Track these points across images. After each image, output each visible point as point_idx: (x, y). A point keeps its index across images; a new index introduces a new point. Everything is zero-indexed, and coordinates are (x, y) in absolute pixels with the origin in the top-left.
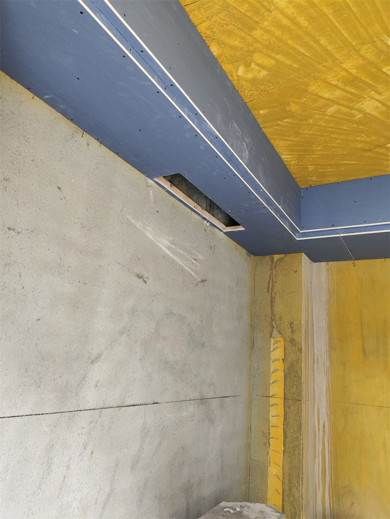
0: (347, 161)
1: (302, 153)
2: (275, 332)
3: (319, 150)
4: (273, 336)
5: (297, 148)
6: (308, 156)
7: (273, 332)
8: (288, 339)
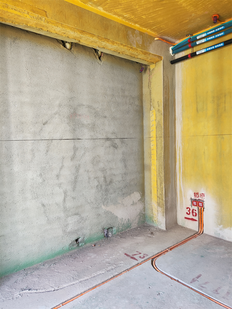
0: (158, 8)
1: (132, 12)
2: (152, 108)
3: (138, 8)
4: (151, 110)
5: (127, 10)
6: (136, 12)
7: (151, 108)
8: (157, 110)
